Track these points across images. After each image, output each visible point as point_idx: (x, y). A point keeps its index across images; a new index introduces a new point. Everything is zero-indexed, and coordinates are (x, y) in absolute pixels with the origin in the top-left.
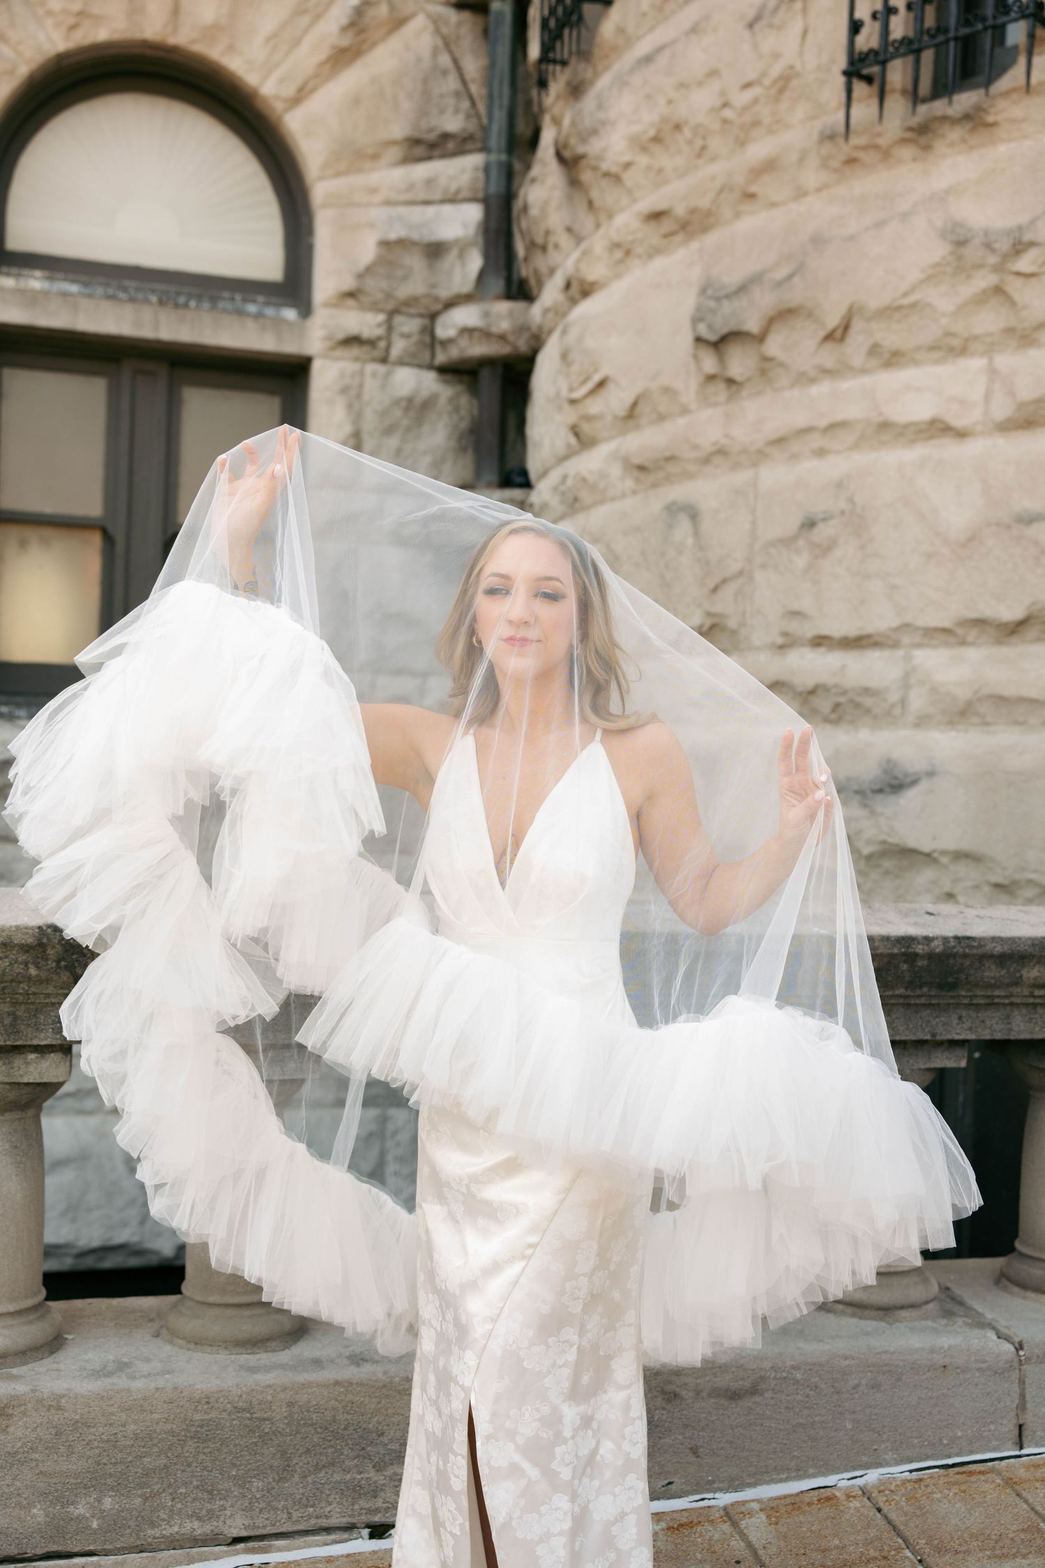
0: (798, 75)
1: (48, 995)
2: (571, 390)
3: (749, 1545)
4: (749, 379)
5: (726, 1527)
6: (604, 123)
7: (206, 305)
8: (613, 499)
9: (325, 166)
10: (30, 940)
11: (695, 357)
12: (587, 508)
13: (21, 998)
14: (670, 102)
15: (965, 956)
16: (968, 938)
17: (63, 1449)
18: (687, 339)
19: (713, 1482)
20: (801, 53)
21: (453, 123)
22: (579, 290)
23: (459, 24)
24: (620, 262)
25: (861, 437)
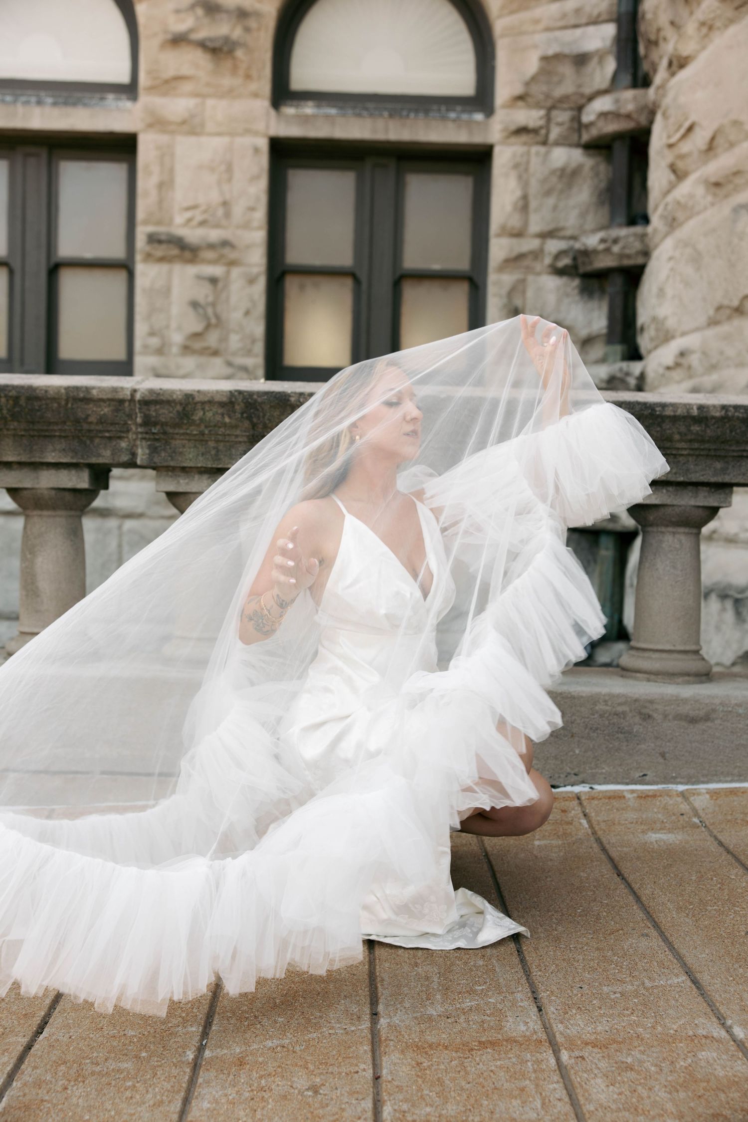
1: (237, 436)
2: (669, 137)
3: (693, 808)
5: (679, 799)
7: (421, 115)
8: (698, 213)
9: (503, 7)
10: (225, 399)
13: (220, 438)
19: (675, 778)
22: (678, 63)
24: (706, 36)
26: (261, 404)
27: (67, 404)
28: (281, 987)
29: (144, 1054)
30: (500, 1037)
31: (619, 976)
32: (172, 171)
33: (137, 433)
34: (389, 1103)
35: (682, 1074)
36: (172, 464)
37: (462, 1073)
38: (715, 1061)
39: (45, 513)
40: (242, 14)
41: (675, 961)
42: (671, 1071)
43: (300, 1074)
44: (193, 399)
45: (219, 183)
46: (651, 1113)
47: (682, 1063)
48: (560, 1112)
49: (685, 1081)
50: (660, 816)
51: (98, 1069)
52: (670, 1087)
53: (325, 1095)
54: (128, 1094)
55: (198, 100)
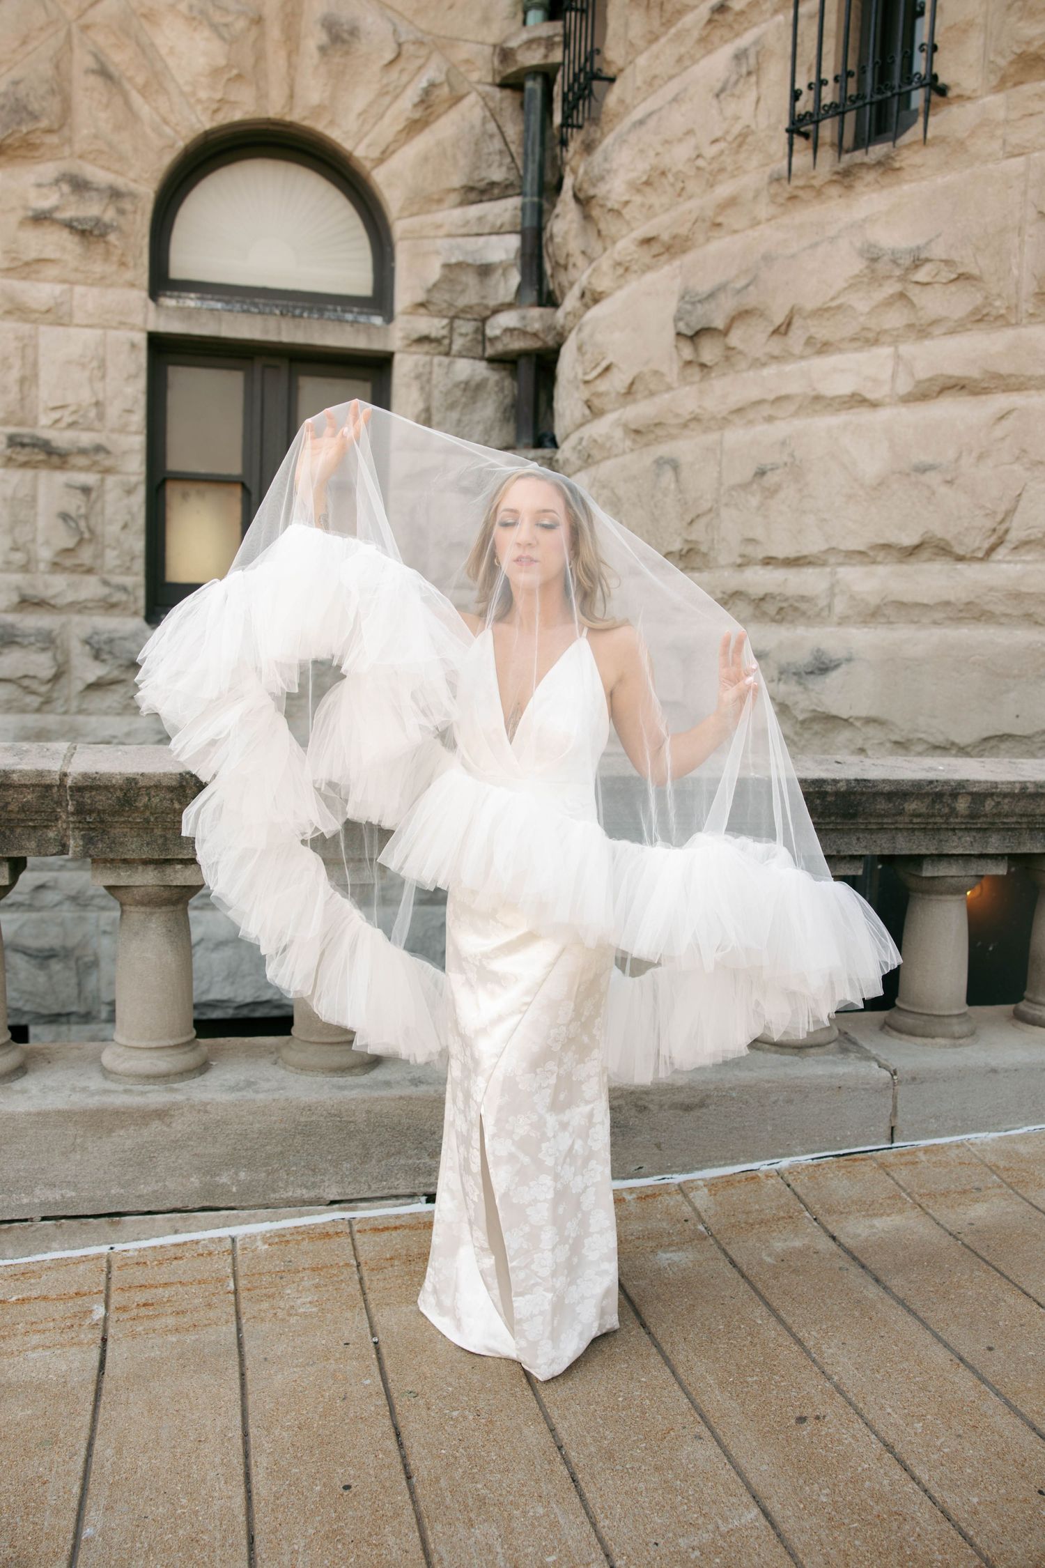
0: (753, 133)
2: (585, 374)
3: (695, 1209)
4: (716, 364)
5: (680, 1197)
6: (608, 171)
7: (316, 316)
8: (616, 456)
9: (402, 209)
11: (676, 347)
12: (598, 462)
14: (657, 154)
15: (863, 794)
16: (865, 780)
17: (210, 1139)
18: (672, 333)
19: (671, 1167)
20: (755, 116)
21: (498, 174)
22: (592, 298)
23: (502, 100)
24: (621, 276)
25: (800, 407)
31: (690, 1517)
32: (35, 364)
33: (68, 823)
36: (111, 856)
40: (115, 194)
41: (740, 1480)
44: (136, 783)
45: (91, 380)
50: (664, 1225)
55: (66, 286)
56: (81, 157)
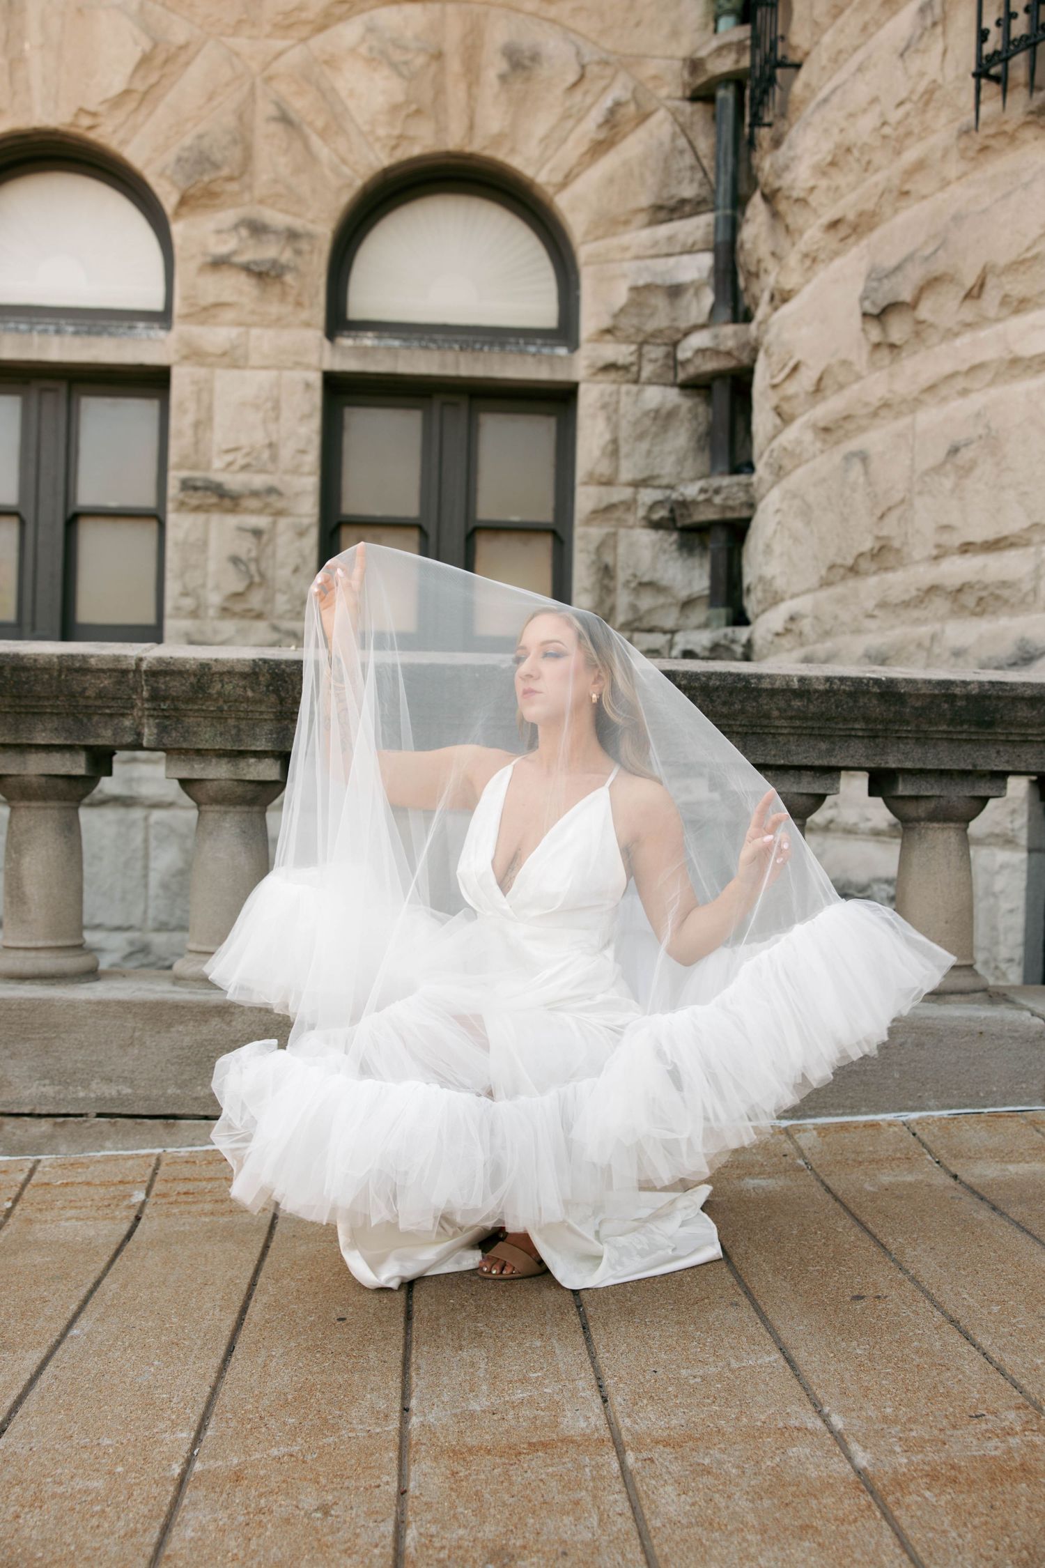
0: (940, 87)
1: (261, 713)
2: (773, 377)
3: (797, 1147)
4: (907, 342)
6: (793, 159)
7: (496, 349)
8: (807, 461)
9: (587, 233)
10: (247, 670)
11: (864, 330)
12: (788, 474)
13: (242, 715)
14: (842, 130)
18: (859, 315)
20: (942, 69)
21: (689, 190)
22: (781, 297)
23: (692, 114)
24: (810, 268)
25: (997, 374)
26: (290, 675)
27: (60, 675)
28: (296, 1378)
29: (120, 1469)
30: (555, 1437)
31: (701, 1356)
32: (210, 408)
33: (143, 710)
34: (413, 1526)
35: (769, 1477)
36: (185, 745)
37: (506, 1484)
38: (808, 1459)
39: (34, 804)
40: (292, 235)
41: (768, 1335)
42: (755, 1474)
43: (309, 1490)
44: (210, 669)
45: (264, 422)
46: (729, 1527)
47: (769, 1463)
48: (620, 1530)
49: (770, 1486)
50: (759, 1158)
51: (60, 1490)
52: (752, 1494)
53: (337, 1517)
54: (94, 1522)
55: (242, 329)
56: (261, 202)
